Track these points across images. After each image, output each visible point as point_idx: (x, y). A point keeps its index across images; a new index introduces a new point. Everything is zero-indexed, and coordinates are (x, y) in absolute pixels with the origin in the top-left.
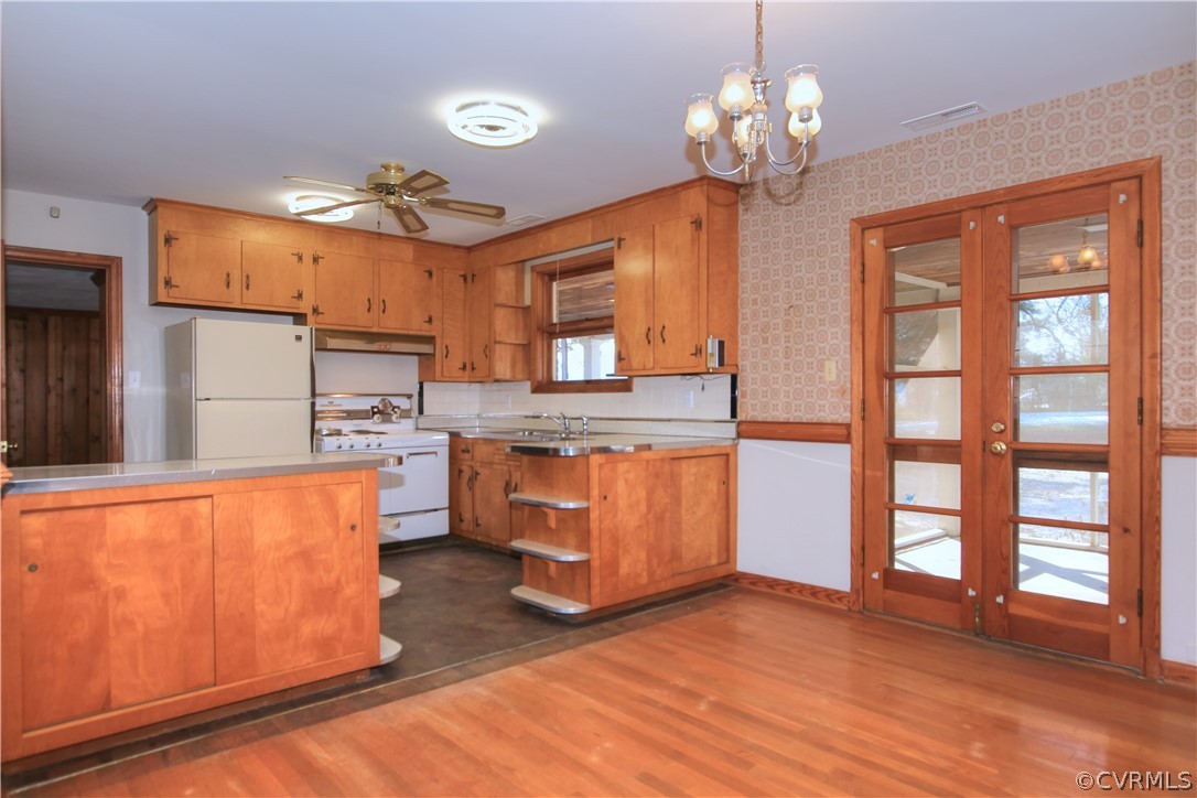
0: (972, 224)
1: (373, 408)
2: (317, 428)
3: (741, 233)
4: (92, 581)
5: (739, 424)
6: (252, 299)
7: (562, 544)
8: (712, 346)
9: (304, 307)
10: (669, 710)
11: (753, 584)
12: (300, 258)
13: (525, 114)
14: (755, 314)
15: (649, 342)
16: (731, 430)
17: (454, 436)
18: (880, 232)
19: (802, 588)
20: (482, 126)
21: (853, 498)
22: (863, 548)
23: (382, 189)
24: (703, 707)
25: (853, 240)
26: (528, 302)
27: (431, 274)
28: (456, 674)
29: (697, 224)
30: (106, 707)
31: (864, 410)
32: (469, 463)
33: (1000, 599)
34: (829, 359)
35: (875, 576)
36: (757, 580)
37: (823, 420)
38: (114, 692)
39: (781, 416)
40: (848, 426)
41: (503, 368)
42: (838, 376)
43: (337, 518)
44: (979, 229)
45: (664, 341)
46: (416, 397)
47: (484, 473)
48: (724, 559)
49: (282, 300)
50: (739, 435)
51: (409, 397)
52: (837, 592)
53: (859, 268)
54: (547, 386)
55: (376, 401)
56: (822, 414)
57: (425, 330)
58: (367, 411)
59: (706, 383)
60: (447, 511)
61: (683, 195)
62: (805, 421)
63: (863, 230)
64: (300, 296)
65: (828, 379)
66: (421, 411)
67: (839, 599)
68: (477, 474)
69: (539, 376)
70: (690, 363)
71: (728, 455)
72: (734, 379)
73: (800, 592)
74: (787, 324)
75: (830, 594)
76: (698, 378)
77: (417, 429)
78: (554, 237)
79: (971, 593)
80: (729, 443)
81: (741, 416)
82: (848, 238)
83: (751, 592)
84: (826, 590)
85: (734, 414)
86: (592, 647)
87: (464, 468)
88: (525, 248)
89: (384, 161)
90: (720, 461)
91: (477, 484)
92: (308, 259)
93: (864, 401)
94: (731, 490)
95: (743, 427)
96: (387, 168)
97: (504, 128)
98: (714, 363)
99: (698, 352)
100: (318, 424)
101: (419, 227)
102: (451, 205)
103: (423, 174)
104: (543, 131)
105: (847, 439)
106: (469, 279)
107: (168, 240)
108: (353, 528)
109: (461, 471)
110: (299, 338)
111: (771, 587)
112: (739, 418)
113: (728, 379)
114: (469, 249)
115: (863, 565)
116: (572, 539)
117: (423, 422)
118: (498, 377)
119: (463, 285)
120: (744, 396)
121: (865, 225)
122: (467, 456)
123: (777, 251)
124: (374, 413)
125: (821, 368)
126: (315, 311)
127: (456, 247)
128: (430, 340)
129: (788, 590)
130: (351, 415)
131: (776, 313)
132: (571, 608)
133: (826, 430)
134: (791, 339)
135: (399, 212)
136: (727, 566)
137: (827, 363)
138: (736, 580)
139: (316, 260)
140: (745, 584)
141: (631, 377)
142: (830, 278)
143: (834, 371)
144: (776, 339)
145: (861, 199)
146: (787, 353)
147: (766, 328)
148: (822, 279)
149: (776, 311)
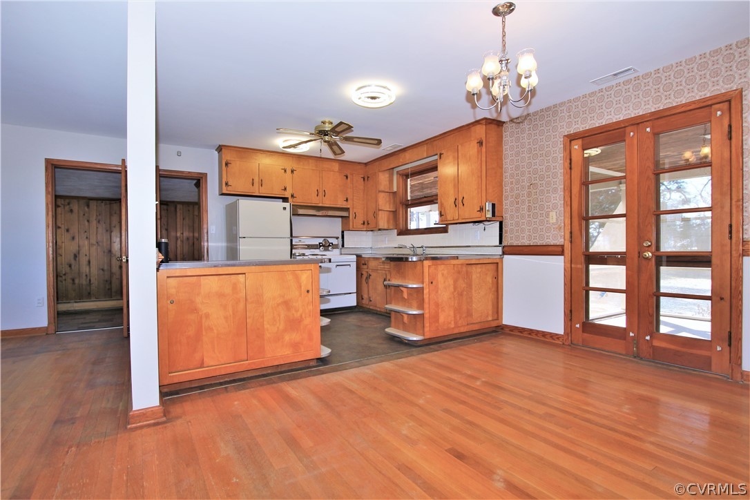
0: (632, 134)
1: (320, 243)
2: (293, 252)
3: (504, 147)
4: (196, 310)
5: (504, 247)
6: (263, 192)
7: (410, 306)
8: (488, 207)
9: (287, 194)
10: (461, 383)
11: (512, 331)
12: (285, 171)
13: (389, 90)
14: (512, 190)
15: (456, 206)
16: (499, 251)
17: (359, 256)
18: (580, 141)
19: (537, 332)
20: (368, 97)
21: (565, 284)
22: (571, 311)
23: (322, 133)
24: (478, 383)
25: (565, 146)
26: (395, 190)
27: (347, 177)
28: (357, 364)
29: (480, 143)
30: (202, 366)
31: (571, 237)
32: (367, 270)
33: (648, 338)
34: (552, 211)
35: (578, 326)
36: (513, 329)
37: (549, 244)
38: (205, 359)
39: (526, 243)
40: (562, 246)
41: (383, 224)
42: (557, 220)
43: (301, 287)
44: (636, 136)
45: (463, 205)
46: (340, 239)
47: (374, 275)
48: (495, 318)
49: (277, 193)
50: (504, 253)
51: (337, 238)
52: (557, 335)
53: (568, 161)
54: (405, 232)
55: (321, 240)
56: (548, 240)
57: (345, 205)
58: (317, 245)
59: (486, 226)
60: (355, 294)
61: (473, 129)
62: (539, 244)
63: (570, 141)
64: (285, 189)
65: (551, 222)
66: (343, 246)
67: (558, 338)
68: (370, 275)
69: (401, 226)
70: (476, 216)
71: (497, 263)
72: (501, 224)
73: (536, 335)
74: (529, 194)
75: (552, 336)
76: (481, 225)
77: (341, 254)
78: (408, 155)
79: (631, 334)
80: (499, 257)
81: (504, 243)
82: (562, 146)
83: (510, 335)
84: (551, 333)
85: (501, 242)
86: (424, 356)
87: (364, 273)
88: (392, 163)
89: (323, 120)
90: (493, 267)
91: (370, 281)
92: (289, 171)
93: (571, 233)
94: (500, 281)
95: (506, 249)
96: (324, 123)
97: (379, 98)
98: (489, 215)
99: (481, 209)
100: (294, 251)
101: (340, 152)
102: (355, 140)
103: (341, 123)
104: (399, 99)
105: (562, 253)
106: (366, 179)
107: (227, 164)
108: (308, 291)
109: (362, 274)
110: (285, 208)
111: (521, 332)
112: (503, 244)
113: (498, 224)
114: (366, 164)
115: (571, 320)
116: (415, 303)
117: (344, 251)
118: (380, 227)
119: (363, 182)
120: (506, 232)
121: (571, 138)
122: (365, 267)
123: (523, 155)
124: (320, 246)
125: (548, 215)
126: (292, 196)
127: (359, 163)
128: (347, 210)
129: (530, 334)
130: (310, 247)
131: (523, 188)
132: (415, 338)
133: (550, 249)
134: (531, 202)
135: (331, 145)
136: (498, 322)
137: (551, 213)
138: (502, 329)
139: (292, 171)
140: (507, 330)
141: (447, 225)
142: (552, 168)
143: (555, 217)
144: (523, 202)
145: (569, 124)
146: (529, 209)
147: (518, 196)
148: (548, 169)
149: (523, 187)
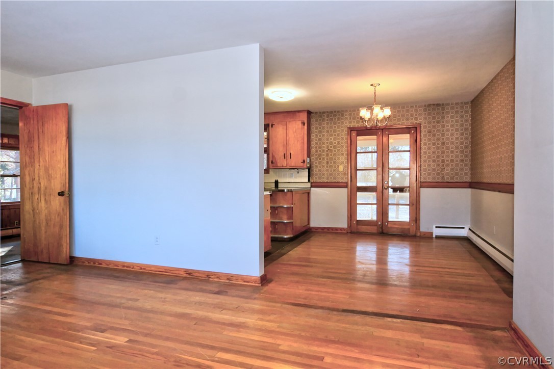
0: (380, 133)
3: (311, 127)
5: (312, 183)
8: (308, 160)
11: (317, 230)
14: (316, 151)
15: (285, 158)
16: (309, 185)
18: (356, 132)
19: (332, 229)
22: (351, 215)
25: (348, 132)
29: (304, 123)
31: (351, 179)
33: (386, 224)
35: (354, 222)
36: (317, 228)
37: (339, 181)
39: (325, 180)
40: (348, 183)
45: (291, 158)
48: (307, 224)
50: (312, 186)
52: (344, 228)
53: (350, 141)
59: (299, 171)
61: (297, 114)
62: (333, 182)
63: (351, 131)
65: (340, 170)
67: (344, 230)
70: (300, 165)
71: (308, 192)
72: (310, 170)
73: (332, 230)
74: (327, 155)
75: (341, 229)
76: (297, 170)
79: (379, 223)
80: (309, 189)
81: (312, 181)
85: (309, 180)
90: (306, 195)
93: (351, 176)
95: (313, 184)
98: (308, 165)
99: (304, 162)
105: (346, 187)
111: (323, 230)
113: (307, 170)
115: (351, 220)
120: (313, 175)
121: (351, 130)
123: (324, 133)
125: (338, 167)
129: (329, 230)
133: (340, 184)
134: (329, 159)
136: (308, 226)
137: (340, 166)
138: (310, 230)
140: (314, 230)
142: (341, 143)
143: (342, 168)
144: (324, 159)
145: (350, 122)
146: (327, 163)
147: (320, 155)
148: (339, 143)
149: (324, 151)
